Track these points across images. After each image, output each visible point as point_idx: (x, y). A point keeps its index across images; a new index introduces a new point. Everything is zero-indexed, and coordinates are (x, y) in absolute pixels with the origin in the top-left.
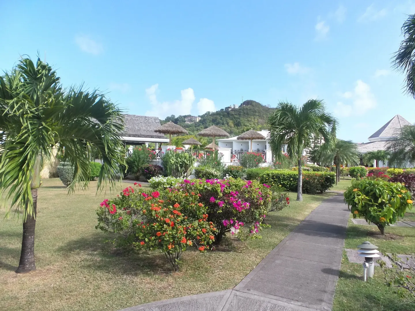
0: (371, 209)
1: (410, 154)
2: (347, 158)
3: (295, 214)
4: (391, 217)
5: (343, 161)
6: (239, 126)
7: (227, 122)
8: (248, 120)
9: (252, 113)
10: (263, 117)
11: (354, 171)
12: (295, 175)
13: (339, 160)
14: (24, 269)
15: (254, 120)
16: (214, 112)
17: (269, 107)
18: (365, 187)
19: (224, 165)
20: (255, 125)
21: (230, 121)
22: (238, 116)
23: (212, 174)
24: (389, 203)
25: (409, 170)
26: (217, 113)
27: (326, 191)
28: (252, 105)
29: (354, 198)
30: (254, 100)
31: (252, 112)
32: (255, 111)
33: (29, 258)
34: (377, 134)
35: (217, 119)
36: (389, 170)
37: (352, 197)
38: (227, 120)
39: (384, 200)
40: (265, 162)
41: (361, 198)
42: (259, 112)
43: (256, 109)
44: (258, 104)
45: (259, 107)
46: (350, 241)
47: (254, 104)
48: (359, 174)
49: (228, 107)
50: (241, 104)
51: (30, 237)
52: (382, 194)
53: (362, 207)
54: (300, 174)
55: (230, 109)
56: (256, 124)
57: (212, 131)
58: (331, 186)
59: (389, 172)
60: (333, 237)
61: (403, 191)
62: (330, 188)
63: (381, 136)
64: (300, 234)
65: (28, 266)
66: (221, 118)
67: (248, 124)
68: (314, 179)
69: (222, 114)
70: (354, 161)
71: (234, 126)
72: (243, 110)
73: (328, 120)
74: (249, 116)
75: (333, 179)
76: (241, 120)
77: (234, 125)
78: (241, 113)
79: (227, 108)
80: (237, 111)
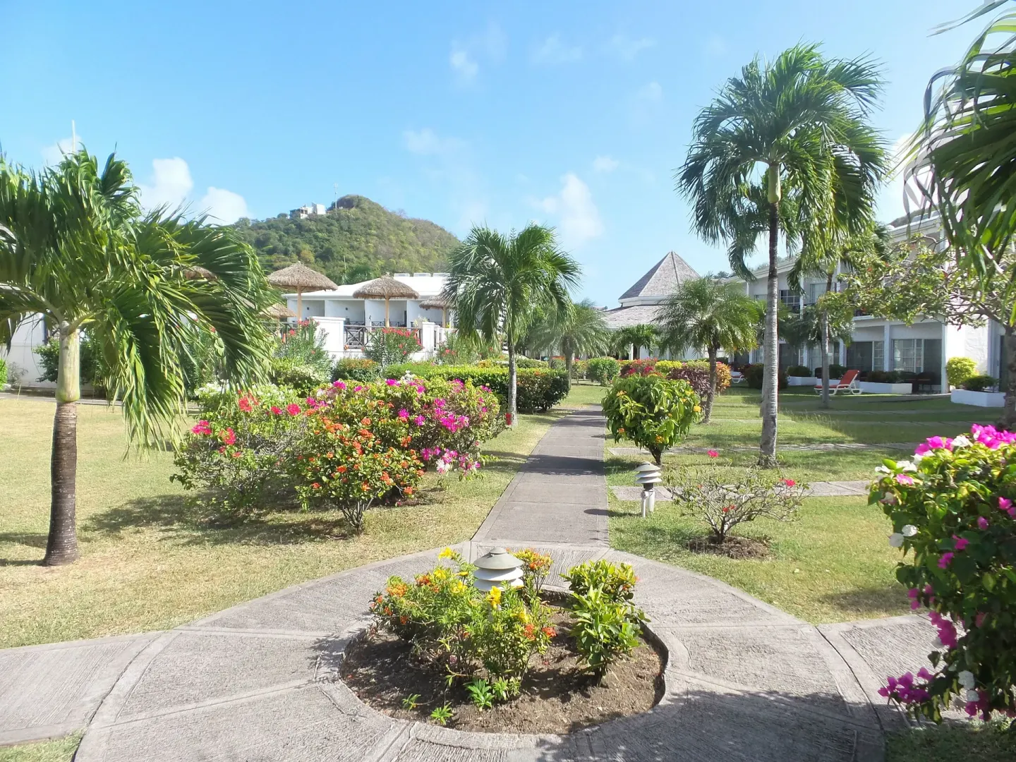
0: (644, 424)
1: (695, 333)
2: (587, 340)
3: (514, 446)
4: (673, 434)
5: (581, 347)
6: (329, 261)
7: (297, 248)
8: (352, 247)
9: (362, 228)
10: (389, 239)
11: (596, 367)
12: (494, 376)
13: (573, 345)
14: (63, 556)
15: (367, 247)
16: (260, 220)
17: (403, 217)
18: (635, 389)
19: (330, 357)
20: (370, 259)
21: (304, 246)
22: (325, 235)
23: (309, 379)
24: (669, 412)
25: (691, 363)
26: (270, 225)
27: (554, 407)
28: (362, 209)
29: (619, 407)
30: (365, 196)
31: (362, 225)
32: (370, 224)
33: (70, 537)
34: (635, 291)
35: (269, 239)
36: (659, 364)
37: (616, 405)
38: (295, 243)
39: (662, 408)
40: (420, 349)
41: (629, 406)
42: (379, 228)
43: (371, 218)
44: (376, 209)
45: (378, 216)
46: (614, 476)
47: (365, 206)
48: (606, 373)
49: (299, 210)
50: (334, 204)
51: (69, 496)
52: (659, 398)
53: (631, 421)
54: (511, 372)
55: (303, 216)
56: (371, 256)
57: (297, 276)
58: (560, 396)
59: (658, 368)
60: (587, 474)
61: (689, 393)
62: (559, 401)
63: (642, 294)
64: (534, 474)
65: (69, 551)
66: (280, 237)
67: (350, 257)
68: (533, 383)
69: (282, 226)
70: (598, 347)
71: (316, 261)
72: (338, 220)
73: (563, 266)
74: (354, 236)
75: (566, 383)
76: (333, 246)
77: (316, 257)
78: (333, 228)
79: (296, 213)
80: (320, 220)
